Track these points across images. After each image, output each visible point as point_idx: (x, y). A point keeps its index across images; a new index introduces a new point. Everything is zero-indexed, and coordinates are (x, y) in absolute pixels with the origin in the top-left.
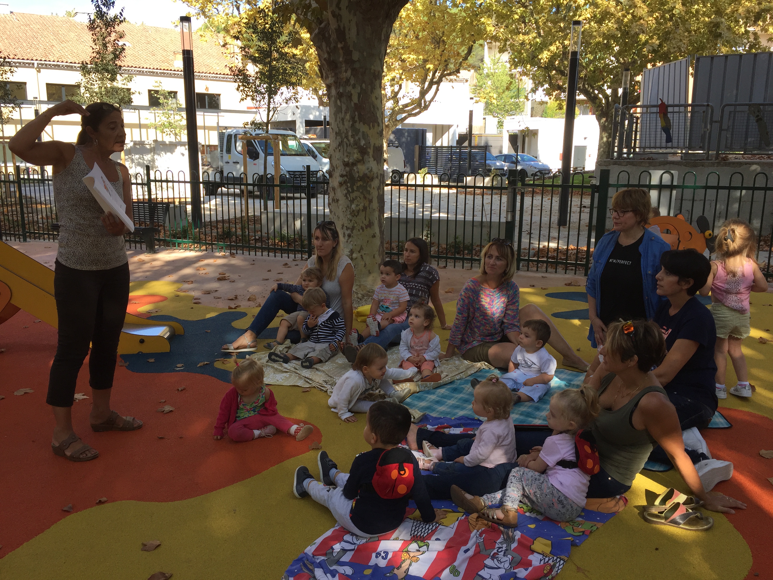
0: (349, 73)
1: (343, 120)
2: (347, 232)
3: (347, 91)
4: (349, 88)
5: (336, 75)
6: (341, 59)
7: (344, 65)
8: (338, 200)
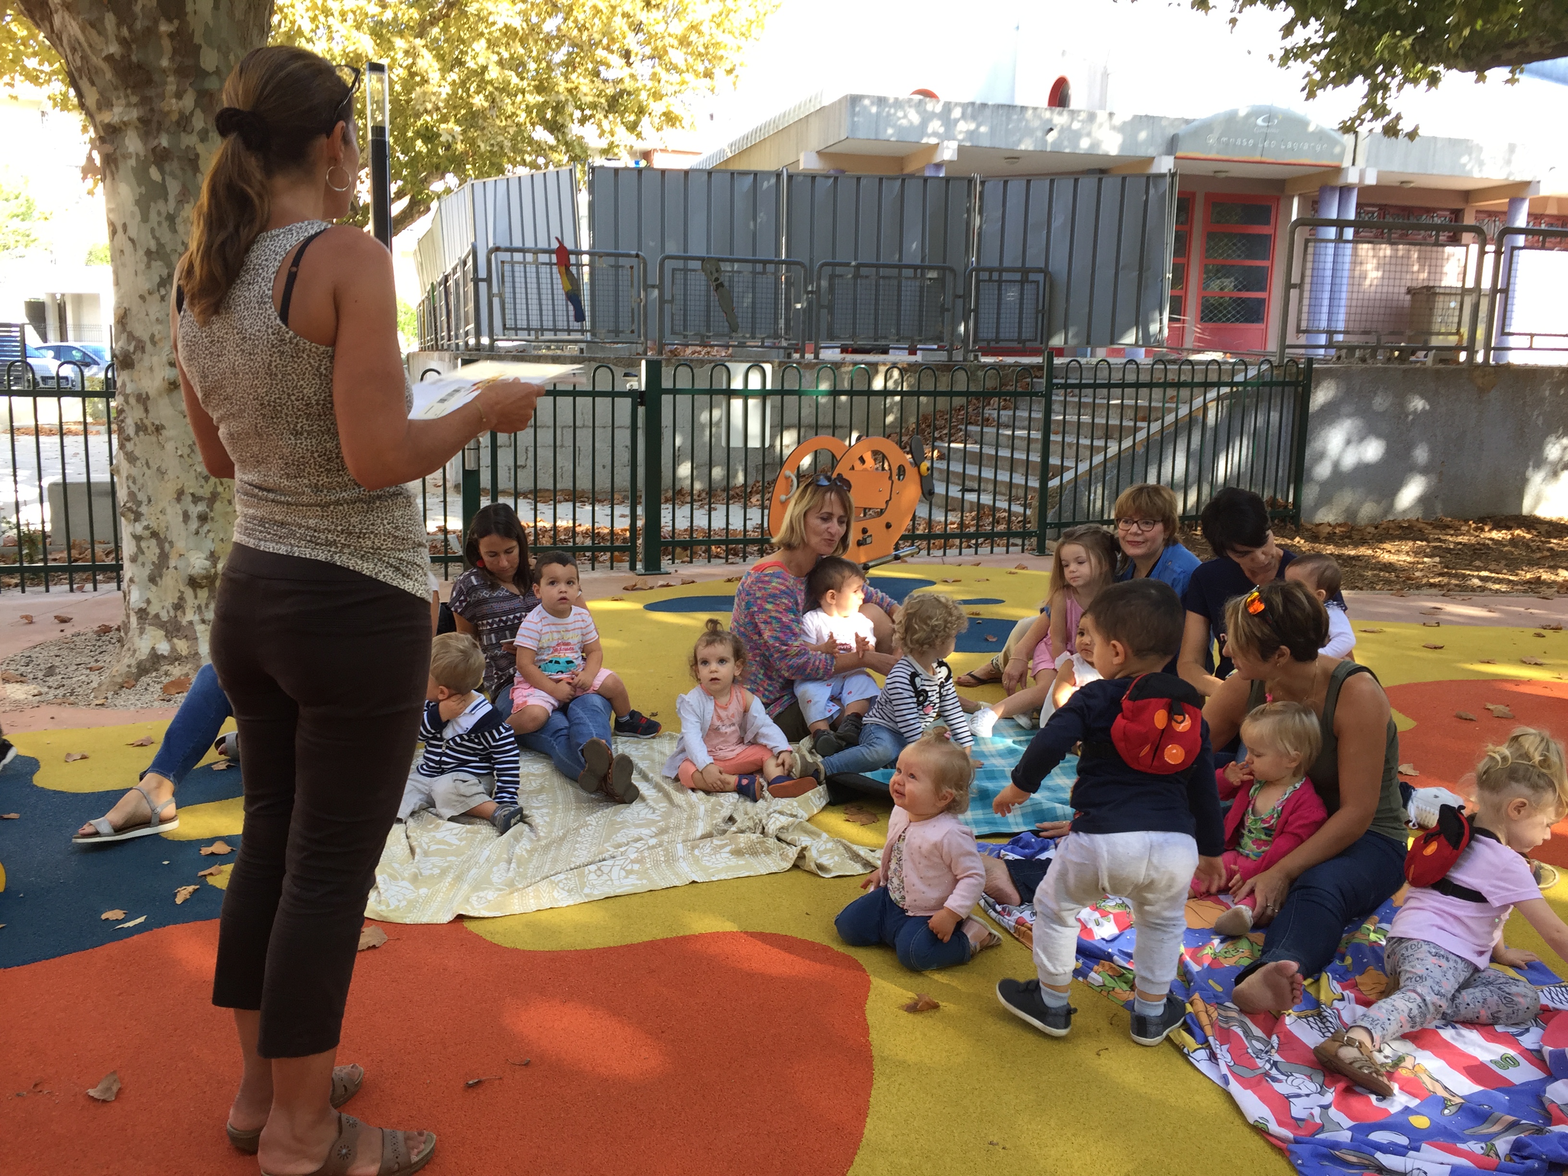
0: (188, 101)
1: (171, 219)
2: (195, 510)
3: (183, 147)
4: (189, 140)
5: (145, 101)
6: (165, 63)
7: (171, 79)
8: (158, 429)
